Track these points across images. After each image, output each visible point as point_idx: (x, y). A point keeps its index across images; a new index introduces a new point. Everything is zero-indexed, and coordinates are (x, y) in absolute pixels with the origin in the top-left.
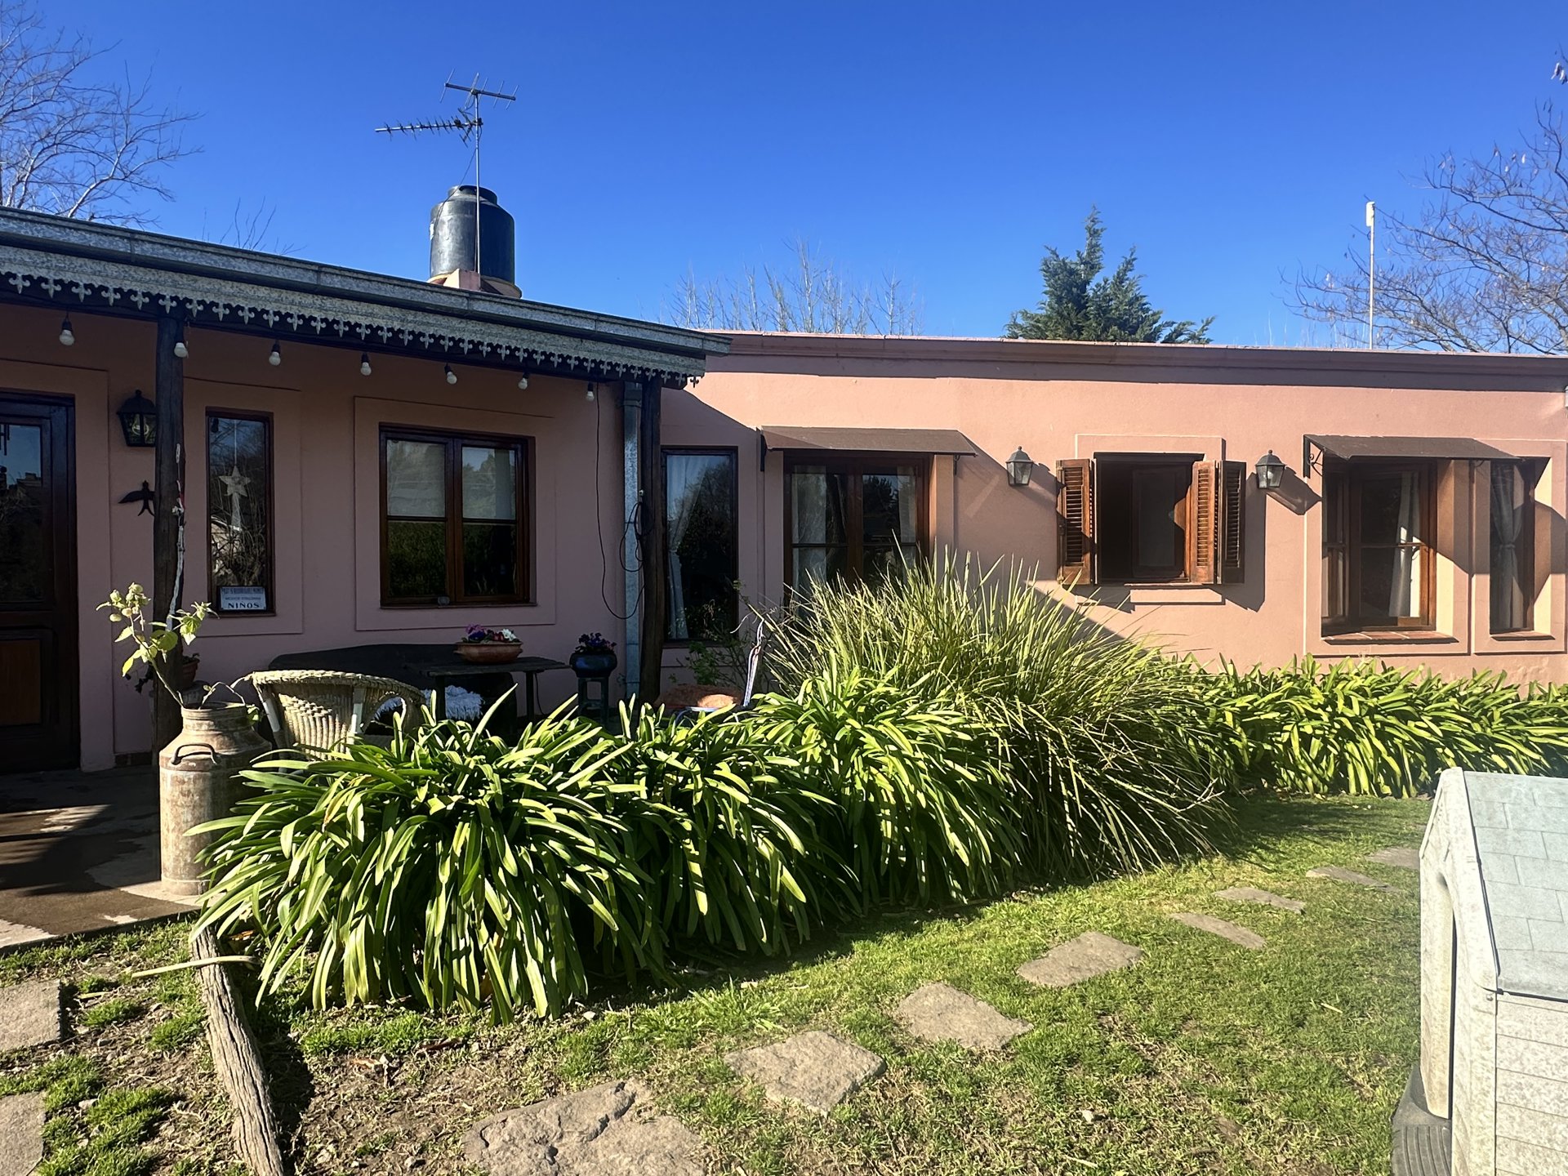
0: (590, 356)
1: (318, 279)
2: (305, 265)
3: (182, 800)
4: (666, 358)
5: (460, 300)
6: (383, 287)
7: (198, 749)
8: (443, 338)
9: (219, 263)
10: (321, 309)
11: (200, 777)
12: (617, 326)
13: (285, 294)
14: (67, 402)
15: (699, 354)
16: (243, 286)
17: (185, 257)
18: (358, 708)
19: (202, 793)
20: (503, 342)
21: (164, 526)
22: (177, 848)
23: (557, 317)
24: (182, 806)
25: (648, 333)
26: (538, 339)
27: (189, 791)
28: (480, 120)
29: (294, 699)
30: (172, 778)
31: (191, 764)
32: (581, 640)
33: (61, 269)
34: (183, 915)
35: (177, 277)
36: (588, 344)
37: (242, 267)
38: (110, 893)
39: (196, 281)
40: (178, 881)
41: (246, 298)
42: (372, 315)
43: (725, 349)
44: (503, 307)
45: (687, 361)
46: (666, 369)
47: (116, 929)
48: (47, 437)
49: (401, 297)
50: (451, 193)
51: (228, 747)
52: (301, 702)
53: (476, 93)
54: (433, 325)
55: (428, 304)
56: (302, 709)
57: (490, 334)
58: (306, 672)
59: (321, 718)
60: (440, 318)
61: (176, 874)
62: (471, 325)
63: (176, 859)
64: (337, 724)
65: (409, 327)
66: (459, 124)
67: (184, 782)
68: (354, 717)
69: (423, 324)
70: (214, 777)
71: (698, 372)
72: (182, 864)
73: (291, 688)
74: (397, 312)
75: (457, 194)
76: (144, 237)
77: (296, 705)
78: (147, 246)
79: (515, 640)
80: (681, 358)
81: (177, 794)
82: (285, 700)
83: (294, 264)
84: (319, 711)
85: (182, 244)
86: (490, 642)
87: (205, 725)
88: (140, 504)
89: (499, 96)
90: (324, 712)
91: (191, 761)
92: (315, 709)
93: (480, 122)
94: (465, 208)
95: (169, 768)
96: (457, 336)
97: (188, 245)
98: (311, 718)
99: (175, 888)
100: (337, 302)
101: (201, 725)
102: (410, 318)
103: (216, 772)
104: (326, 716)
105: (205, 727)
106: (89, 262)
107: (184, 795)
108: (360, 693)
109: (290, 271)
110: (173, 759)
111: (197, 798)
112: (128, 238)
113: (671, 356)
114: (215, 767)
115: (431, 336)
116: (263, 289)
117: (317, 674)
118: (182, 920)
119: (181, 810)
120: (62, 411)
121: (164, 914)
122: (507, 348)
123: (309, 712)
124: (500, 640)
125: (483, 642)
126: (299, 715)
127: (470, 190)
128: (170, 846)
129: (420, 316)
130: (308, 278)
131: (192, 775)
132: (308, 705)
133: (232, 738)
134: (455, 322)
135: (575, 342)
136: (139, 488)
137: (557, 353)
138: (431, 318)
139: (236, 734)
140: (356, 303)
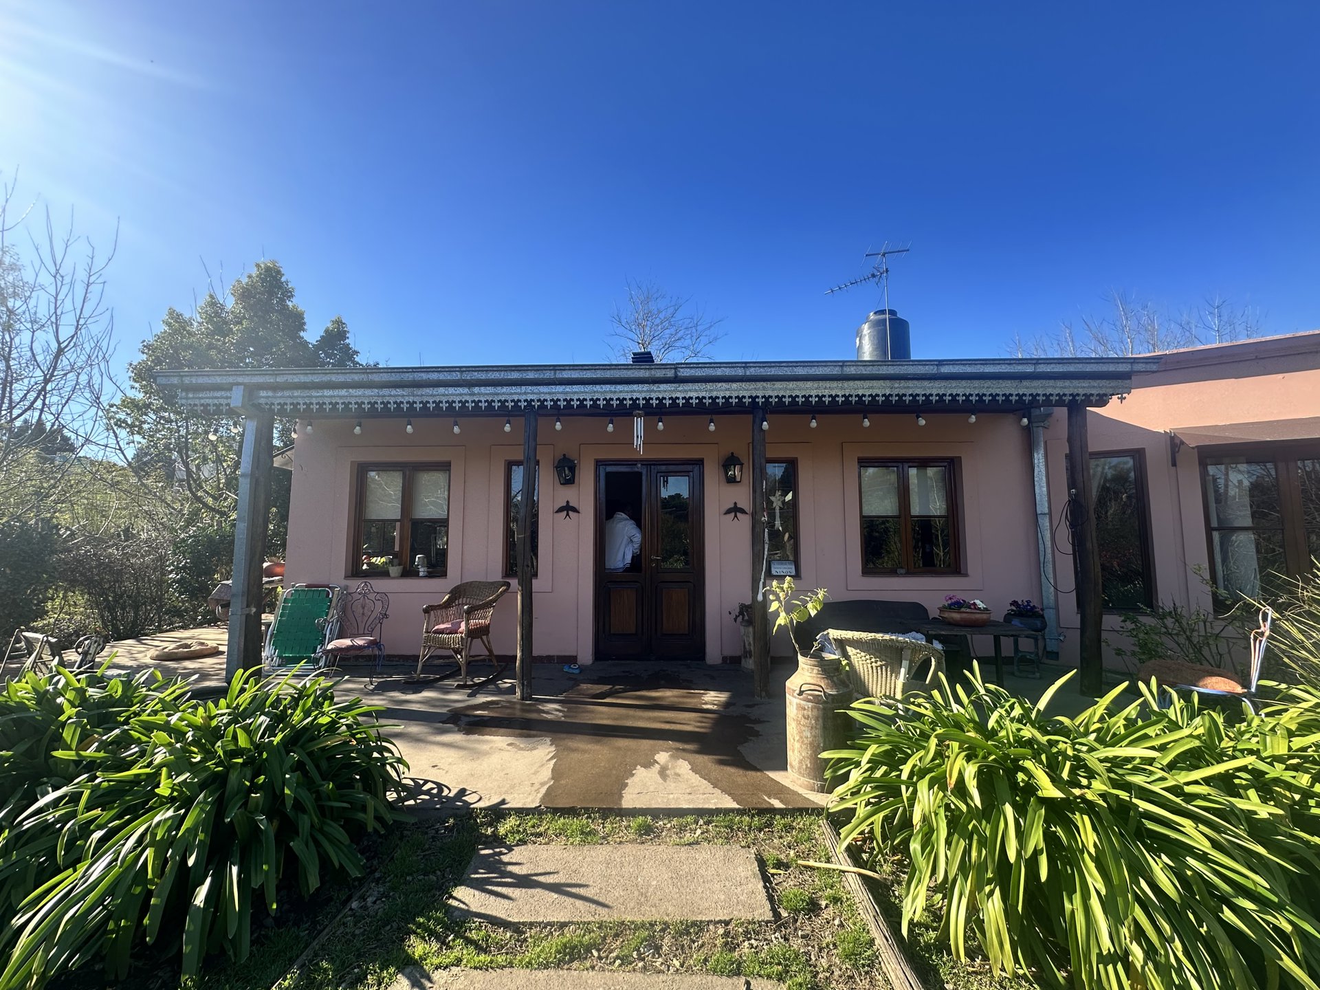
0: (1028, 392)
1: (842, 369)
2: (834, 363)
3: (803, 721)
4: (1095, 383)
5: (932, 367)
6: (881, 368)
7: (813, 687)
8: (918, 395)
9: (788, 372)
10: (842, 388)
11: (815, 707)
12: (1052, 366)
13: (821, 383)
14: (700, 462)
15: (1126, 376)
16: (798, 383)
17: (771, 371)
18: (905, 663)
19: (817, 719)
20: (960, 391)
21: (757, 530)
22: (801, 754)
23: (1003, 367)
24: (804, 726)
25: (1080, 366)
26: (986, 385)
27: (808, 716)
28: (887, 269)
29: (858, 651)
30: (797, 704)
31: (809, 697)
32: (1011, 604)
33: (711, 390)
34: (813, 810)
35: (765, 384)
36: (1026, 383)
37: (801, 371)
38: (759, 774)
39: (774, 385)
40: (802, 778)
41: (800, 390)
42: (872, 388)
43: (1154, 367)
44: (962, 367)
45: (1114, 383)
46: (1094, 392)
47: (773, 811)
48: (691, 481)
49: (892, 372)
50: (868, 317)
51: (832, 689)
52: (863, 654)
53: (884, 255)
54: (912, 388)
55: (909, 374)
56: (863, 658)
57: (950, 388)
58: (870, 634)
59: (877, 667)
60: (916, 382)
61: (800, 773)
62: (937, 384)
63: (800, 762)
64: (889, 673)
65: (895, 392)
66: (874, 276)
67: (805, 709)
68: (903, 671)
69: (905, 388)
70: (824, 709)
71: (1125, 390)
72: (804, 767)
73: (857, 644)
74: (888, 383)
75: (872, 316)
76: (751, 365)
77: (858, 655)
78: (753, 369)
79: (986, 609)
80: (1108, 382)
81: (800, 716)
82: (851, 651)
83: (829, 364)
84: (876, 662)
85: (769, 365)
86: (968, 610)
87: (816, 670)
88: (733, 514)
89: (899, 251)
90: (879, 663)
91: (809, 695)
92: (873, 660)
93: (887, 271)
94: (879, 324)
95: (795, 697)
96: (928, 392)
97: (773, 365)
98: (869, 666)
99: (799, 782)
100: (851, 383)
101: (813, 669)
102: (897, 385)
103: (826, 705)
104: (881, 666)
105: (815, 671)
106: (724, 384)
107: (805, 718)
108: (906, 653)
109: (826, 369)
110: (798, 692)
111: (813, 722)
112: (744, 367)
113: (1098, 381)
114: (825, 702)
115: (910, 395)
116: (809, 383)
117: (879, 636)
118: (811, 814)
119: (803, 728)
120: (697, 468)
121: (801, 806)
122: (963, 395)
123: (868, 661)
124: (975, 608)
125: (963, 610)
126: (860, 662)
127: (882, 312)
128: (796, 752)
129: (903, 383)
130: (836, 371)
131: (810, 705)
132: (868, 657)
133: (833, 681)
134: (926, 383)
135: (1015, 383)
136: (732, 506)
137: (1001, 393)
138: (910, 384)
139: (835, 679)
140: (862, 382)
